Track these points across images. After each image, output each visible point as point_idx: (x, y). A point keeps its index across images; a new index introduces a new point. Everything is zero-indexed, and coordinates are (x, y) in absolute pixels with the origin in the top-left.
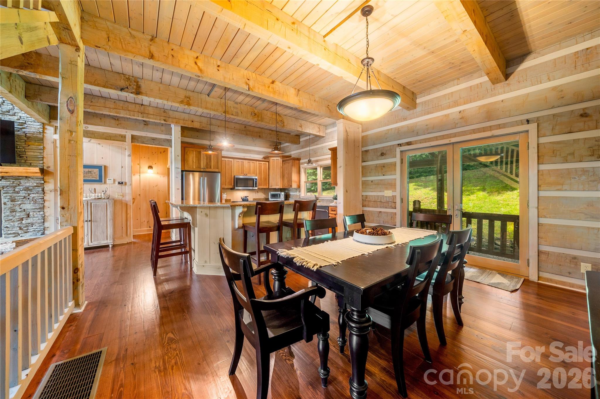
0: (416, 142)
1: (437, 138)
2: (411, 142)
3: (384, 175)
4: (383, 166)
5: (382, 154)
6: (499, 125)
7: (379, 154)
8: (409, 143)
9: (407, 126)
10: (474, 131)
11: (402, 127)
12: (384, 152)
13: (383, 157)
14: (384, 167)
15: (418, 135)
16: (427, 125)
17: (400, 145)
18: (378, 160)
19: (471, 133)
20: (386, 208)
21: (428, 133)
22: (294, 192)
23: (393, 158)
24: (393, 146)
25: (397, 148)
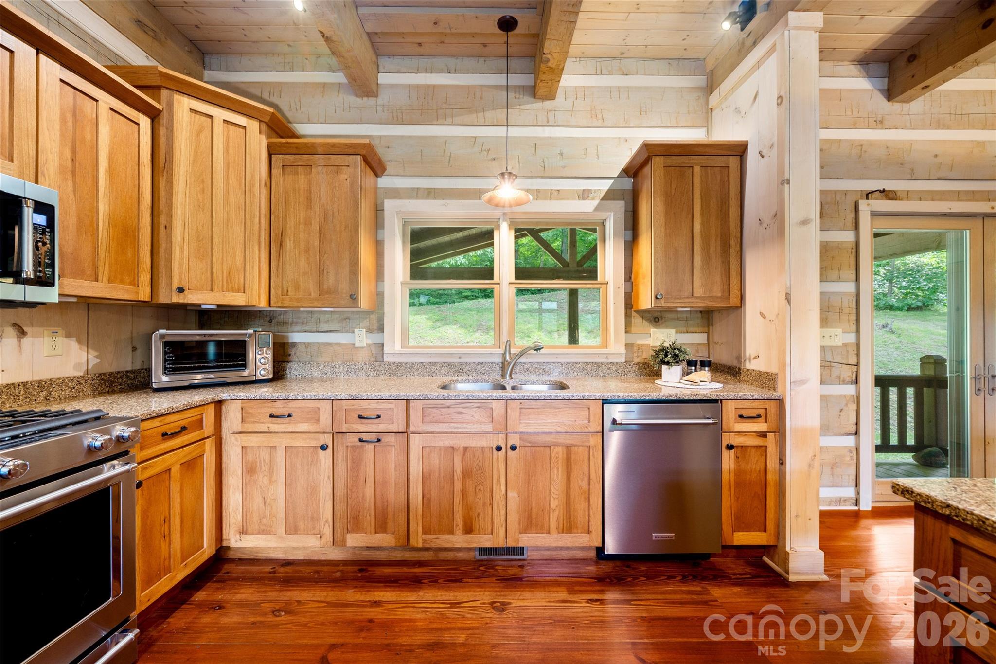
0: (908, 195)
2: (895, 192)
8: (891, 195)
9: (886, 145)
11: (872, 143)
15: (912, 175)
16: (936, 156)
17: (868, 195)
21: (938, 179)
22: (330, 331)
23: (844, 229)
24: (846, 193)
25: (861, 202)
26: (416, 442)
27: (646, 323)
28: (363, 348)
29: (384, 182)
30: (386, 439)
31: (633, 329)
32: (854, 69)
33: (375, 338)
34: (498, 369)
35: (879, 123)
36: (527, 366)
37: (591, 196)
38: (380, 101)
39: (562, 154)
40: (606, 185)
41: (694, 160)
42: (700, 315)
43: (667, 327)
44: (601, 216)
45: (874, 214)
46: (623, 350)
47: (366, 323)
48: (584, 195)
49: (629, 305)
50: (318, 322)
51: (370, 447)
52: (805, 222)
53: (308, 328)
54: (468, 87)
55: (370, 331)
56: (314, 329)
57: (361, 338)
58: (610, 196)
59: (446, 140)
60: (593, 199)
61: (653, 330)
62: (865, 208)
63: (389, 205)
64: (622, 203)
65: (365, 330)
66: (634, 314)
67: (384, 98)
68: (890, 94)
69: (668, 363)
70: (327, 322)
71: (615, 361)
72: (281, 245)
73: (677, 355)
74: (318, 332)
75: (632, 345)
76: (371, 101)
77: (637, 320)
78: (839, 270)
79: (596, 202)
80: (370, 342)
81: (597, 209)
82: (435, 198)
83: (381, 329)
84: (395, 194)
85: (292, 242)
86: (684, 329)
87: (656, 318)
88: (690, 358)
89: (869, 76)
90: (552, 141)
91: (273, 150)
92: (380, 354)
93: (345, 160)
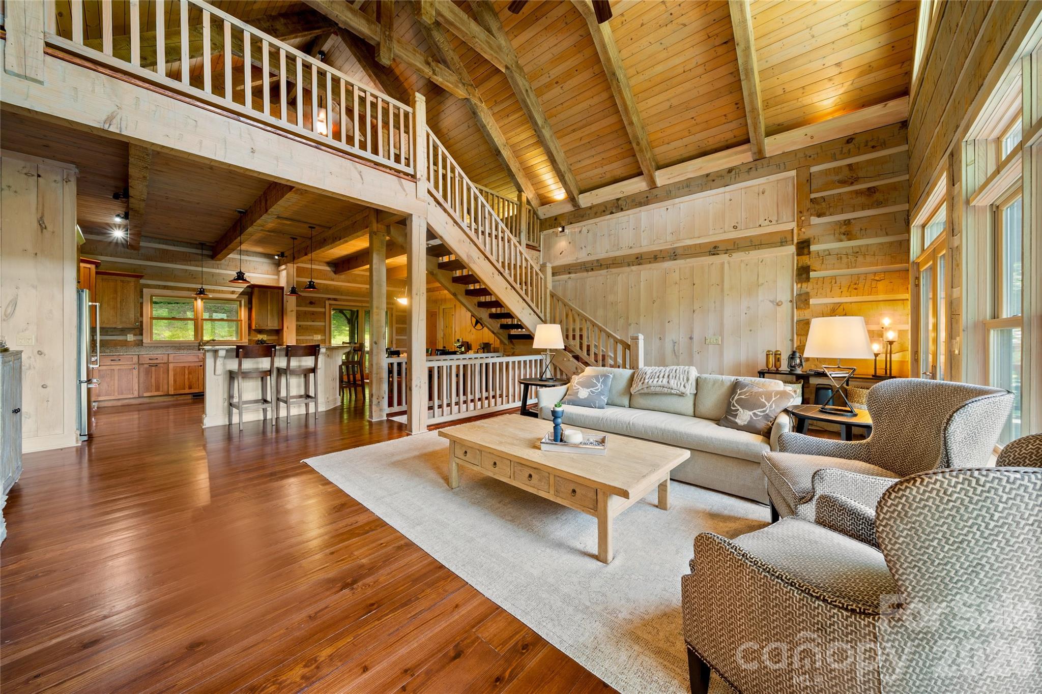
1: (354, 301)
2: (336, 299)
3: (313, 322)
4: (313, 313)
5: (311, 303)
7: (308, 302)
9: (334, 286)
11: (330, 285)
12: (313, 301)
13: (312, 306)
15: (342, 295)
16: (347, 289)
17: (329, 299)
18: (306, 307)
21: (349, 296)
22: (115, 335)
23: (321, 308)
24: (322, 298)
26: (171, 366)
27: (256, 333)
28: (131, 341)
29: (143, 282)
30: (159, 365)
31: (251, 335)
32: (325, 264)
33: (139, 338)
34: (197, 347)
35: (333, 280)
37: (235, 293)
38: (140, 252)
40: (239, 291)
41: (268, 290)
42: (273, 331)
43: (264, 334)
44: (239, 299)
45: (330, 305)
46: (247, 341)
47: (133, 332)
48: (233, 292)
49: (250, 327)
50: (107, 331)
51: (153, 368)
52: (292, 311)
53: (102, 334)
54: (183, 252)
55: (135, 335)
56: (105, 334)
57: (130, 337)
58: (242, 294)
59: (173, 269)
61: (259, 335)
62: (327, 302)
63: (145, 290)
64: (246, 296)
65: (133, 335)
66: (251, 330)
67: (142, 251)
68: (335, 273)
70: (113, 331)
74: (107, 335)
75: (251, 340)
76: (136, 252)
77: (253, 332)
78: (320, 319)
79: (237, 295)
80: (135, 339)
81: (237, 297)
82: (167, 289)
83: (142, 334)
84: (148, 286)
85: (106, 305)
86: (270, 335)
87: (260, 331)
89: (329, 266)
90: (219, 274)
91: (97, 273)
92: (140, 343)
93: (133, 279)
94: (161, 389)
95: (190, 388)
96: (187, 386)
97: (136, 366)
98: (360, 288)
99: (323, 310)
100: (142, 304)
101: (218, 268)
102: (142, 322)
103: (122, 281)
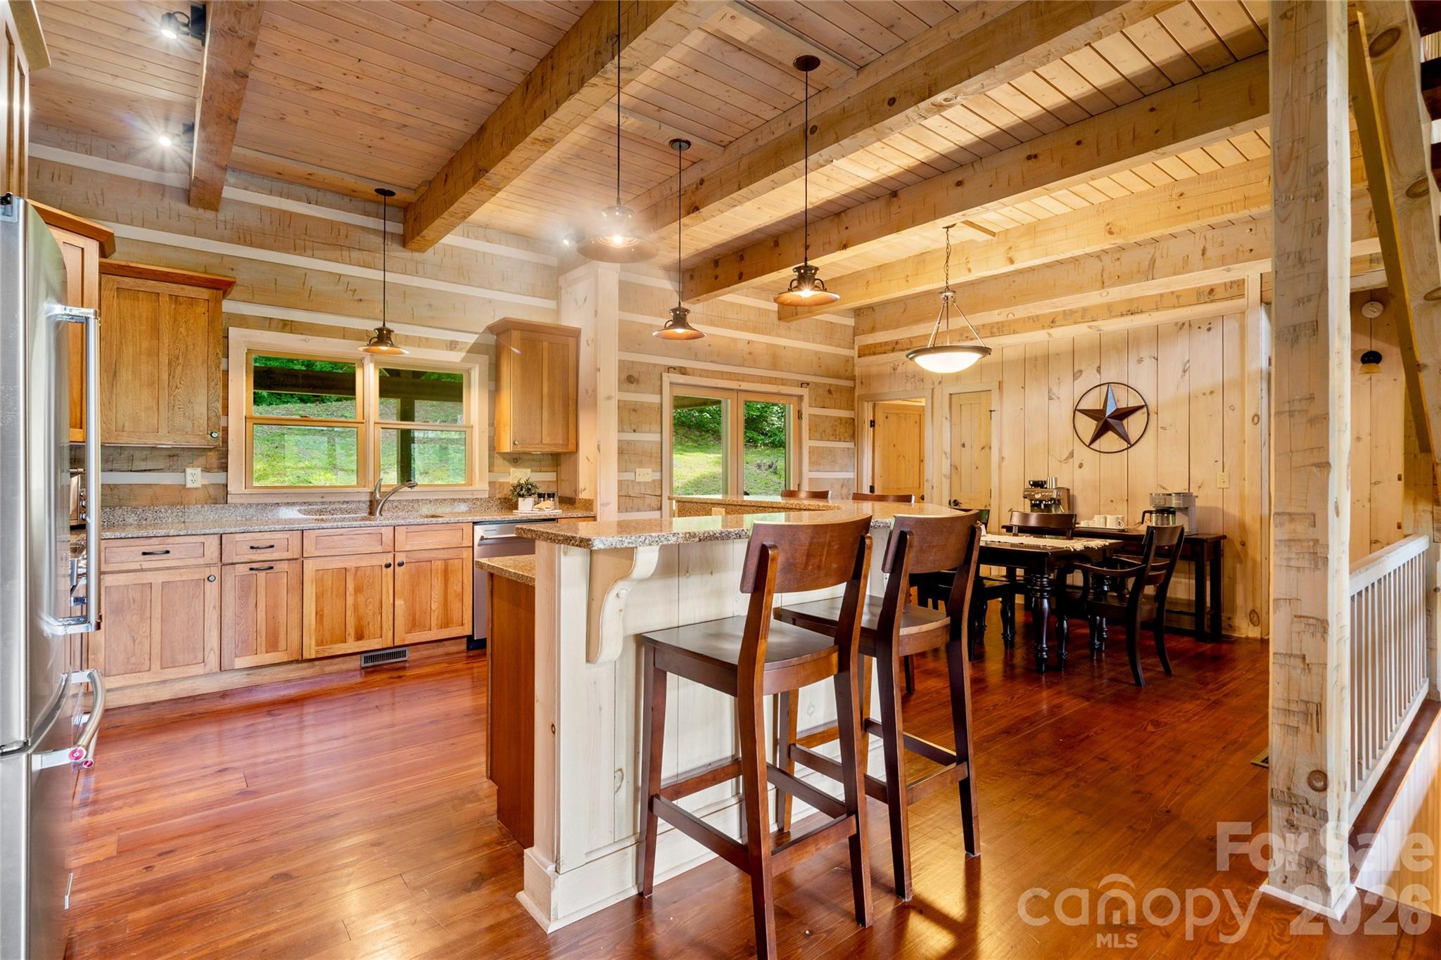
0: (694, 372)
1: (721, 375)
2: (685, 368)
3: (634, 431)
4: (633, 409)
5: (630, 379)
6: (782, 379)
7: (624, 376)
8: (683, 371)
10: (762, 380)
12: (635, 375)
13: (632, 387)
14: (635, 410)
16: (710, 345)
17: (669, 369)
19: (758, 382)
20: (638, 510)
21: (711, 362)
22: (150, 470)
23: (653, 393)
24: (655, 365)
25: (663, 374)
26: (310, 566)
27: (506, 463)
28: (197, 489)
29: (228, 306)
30: (278, 566)
31: (496, 469)
32: (661, 273)
33: (218, 478)
34: (366, 506)
36: (396, 504)
37: (458, 347)
38: (221, 216)
39: (430, 305)
40: (471, 339)
41: (542, 337)
42: (550, 456)
43: (524, 467)
44: (467, 365)
45: (671, 384)
46: (486, 487)
47: (202, 460)
48: (452, 345)
49: (493, 447)
50: (131, 459)
51: (262, 575)
52: (609, 398)
53: (115, 466)
54: (332, 222)
55: (206, 470)
56: (126, 468)
57: (195, 477)
58: (475, 349)
59: (306, 272)
60: (460, 350)
61: (512, 470)
62: (666, 378)
63: (233, 332)
64: (486, 357)
65: (200, 469)
66: (496, 455)
67: (225, 214)
69: (523, 496)
70: (145, 459)
71: (479, 497)
72: (115, 375)
73: (530, 489)
74: (131, 471)
75: (495, 482)
76: (209, 215)
77: (499, 461)
78: (650, 424)
79: (463, 354)
80: (206, 482)
81: (464, 360)
82: (291, 332)
83: (224, 468)
84: (243, 321)
85: (130, 373)
86: (538, 469)
87: (515, 459)
88: (541, 491)
89: (670, 279)
90: (420, 292)
91: (104, 270)
92: (220, 496)
93: (203, 293)
94: (282, 644)
95: (360, 637)
96: (351, 630)
97: (215, 571)
98: (735, 340)
99: (655, 399)
100: (226, 372)
101: (417, 273)
102: (226, 430)
103: (175, 298)
